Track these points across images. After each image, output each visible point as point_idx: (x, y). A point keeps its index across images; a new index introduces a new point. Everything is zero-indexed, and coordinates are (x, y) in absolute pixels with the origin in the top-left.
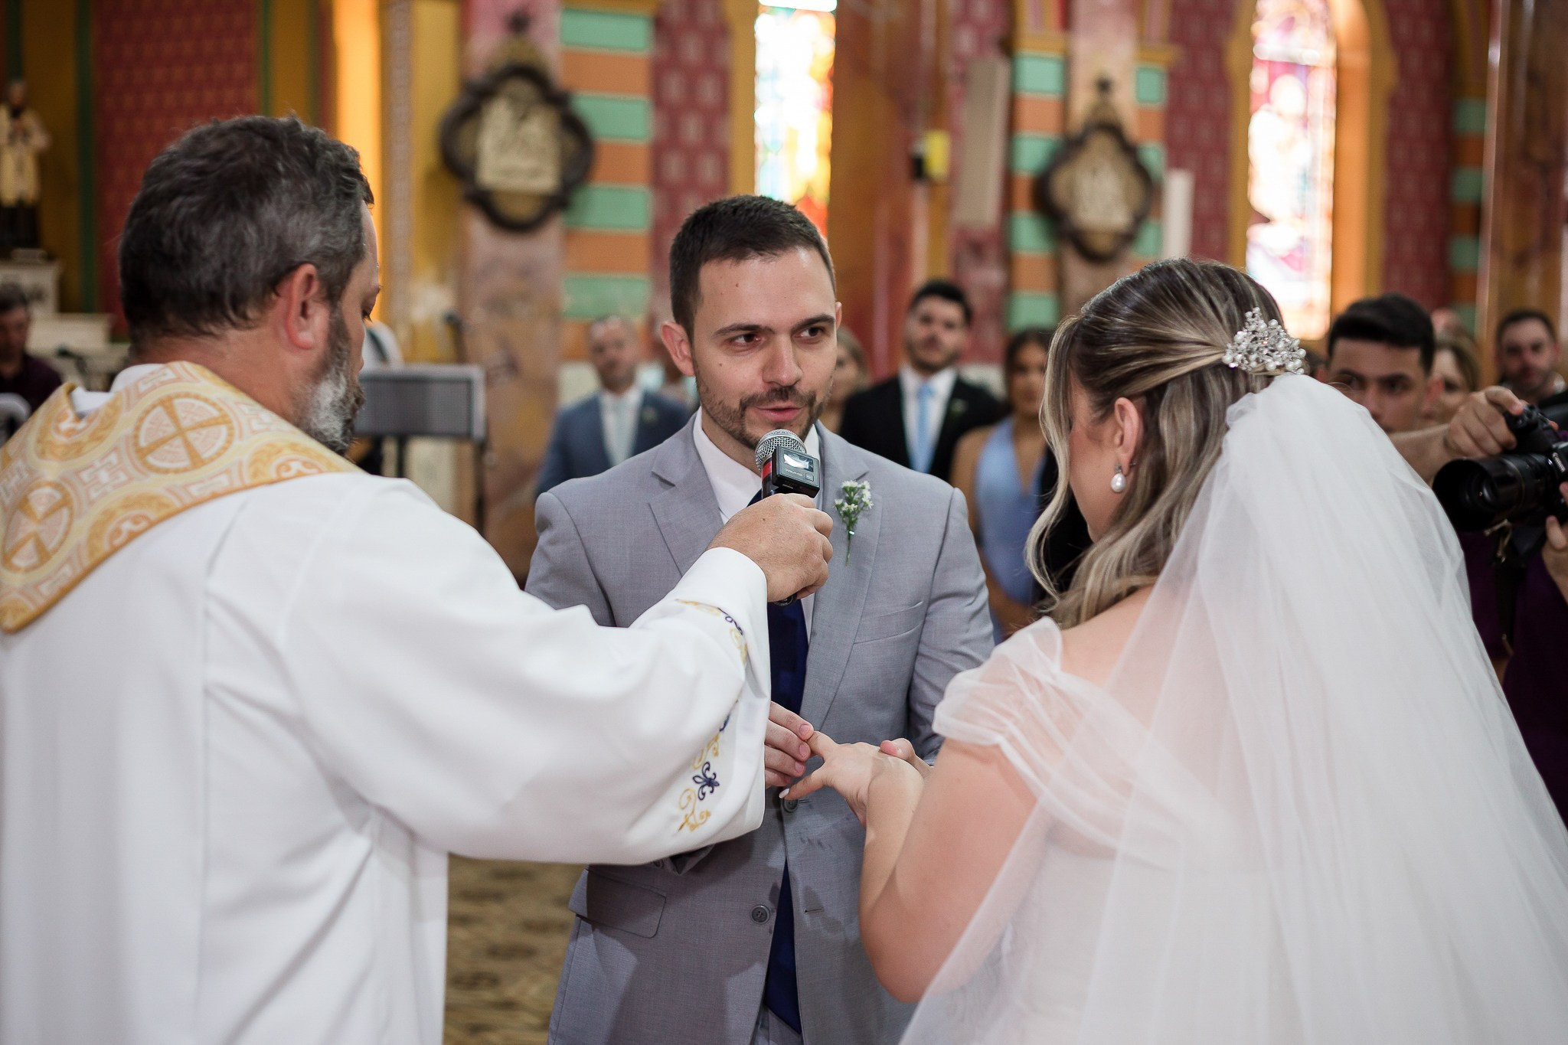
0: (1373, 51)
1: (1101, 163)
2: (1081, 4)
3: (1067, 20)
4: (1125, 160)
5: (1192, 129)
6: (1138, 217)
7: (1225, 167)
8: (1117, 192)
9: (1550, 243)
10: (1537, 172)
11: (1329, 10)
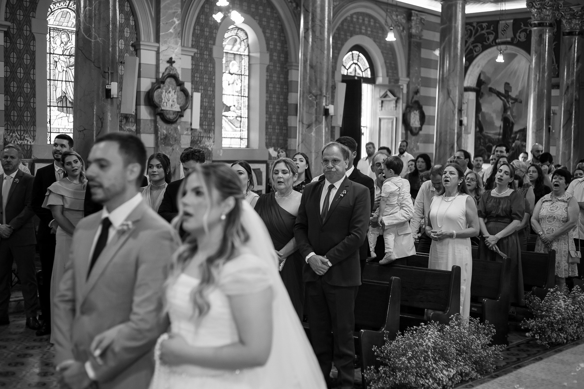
0: (261, 52)
1: (170, 89)
2: (161, 34)
3: (157, 40)
4: (178, 88)
5: (201, 78)
6: (183, 109)
7: (214, 91)
8: (175, 100)
9: (318, 121)
10: (314, 97)
11: (247, 38)
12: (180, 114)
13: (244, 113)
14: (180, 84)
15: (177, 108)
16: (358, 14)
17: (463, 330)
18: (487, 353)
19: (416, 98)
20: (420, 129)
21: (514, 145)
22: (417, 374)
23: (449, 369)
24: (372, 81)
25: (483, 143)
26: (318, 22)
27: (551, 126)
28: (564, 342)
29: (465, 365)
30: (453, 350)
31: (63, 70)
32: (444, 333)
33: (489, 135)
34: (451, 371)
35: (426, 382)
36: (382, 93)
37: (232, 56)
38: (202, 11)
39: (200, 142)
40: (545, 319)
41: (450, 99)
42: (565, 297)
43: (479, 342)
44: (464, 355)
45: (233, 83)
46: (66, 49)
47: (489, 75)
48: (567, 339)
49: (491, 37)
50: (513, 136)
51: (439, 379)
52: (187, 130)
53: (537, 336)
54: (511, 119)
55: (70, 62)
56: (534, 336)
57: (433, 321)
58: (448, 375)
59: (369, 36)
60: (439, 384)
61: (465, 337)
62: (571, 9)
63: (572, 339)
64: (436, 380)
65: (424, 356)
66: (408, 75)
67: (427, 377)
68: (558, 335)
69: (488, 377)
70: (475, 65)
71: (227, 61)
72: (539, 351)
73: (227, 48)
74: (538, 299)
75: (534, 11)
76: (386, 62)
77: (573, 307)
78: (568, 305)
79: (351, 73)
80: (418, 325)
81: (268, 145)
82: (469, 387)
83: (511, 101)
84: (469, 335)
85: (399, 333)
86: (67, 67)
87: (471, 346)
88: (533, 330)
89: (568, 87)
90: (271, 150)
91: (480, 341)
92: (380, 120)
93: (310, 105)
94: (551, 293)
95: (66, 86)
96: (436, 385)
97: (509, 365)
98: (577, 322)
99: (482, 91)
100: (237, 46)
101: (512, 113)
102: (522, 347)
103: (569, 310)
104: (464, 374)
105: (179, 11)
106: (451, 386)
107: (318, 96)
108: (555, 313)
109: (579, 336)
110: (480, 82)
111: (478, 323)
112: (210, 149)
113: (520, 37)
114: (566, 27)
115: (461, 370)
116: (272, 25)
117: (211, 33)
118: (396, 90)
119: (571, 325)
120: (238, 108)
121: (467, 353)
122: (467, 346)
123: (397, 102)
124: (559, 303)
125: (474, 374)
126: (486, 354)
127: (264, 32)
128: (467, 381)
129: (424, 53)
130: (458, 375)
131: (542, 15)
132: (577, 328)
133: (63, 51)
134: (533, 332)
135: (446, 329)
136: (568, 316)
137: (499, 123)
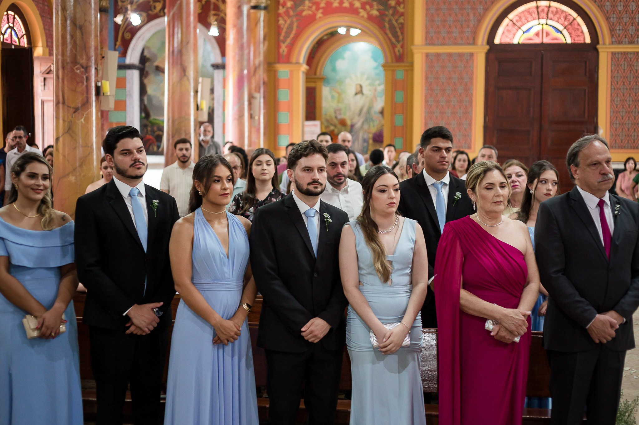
10: (83, 70)
25: (151, 131)
33: (158, 122)
36: (44, 68)
41: (185, 78)
47: (154, 50)
49: (159, 6)
70: (139, 37)
76: (45, 29)
79: (6, 39)
92: (43, 103)
99: (147, 69)
110: (144, 59)
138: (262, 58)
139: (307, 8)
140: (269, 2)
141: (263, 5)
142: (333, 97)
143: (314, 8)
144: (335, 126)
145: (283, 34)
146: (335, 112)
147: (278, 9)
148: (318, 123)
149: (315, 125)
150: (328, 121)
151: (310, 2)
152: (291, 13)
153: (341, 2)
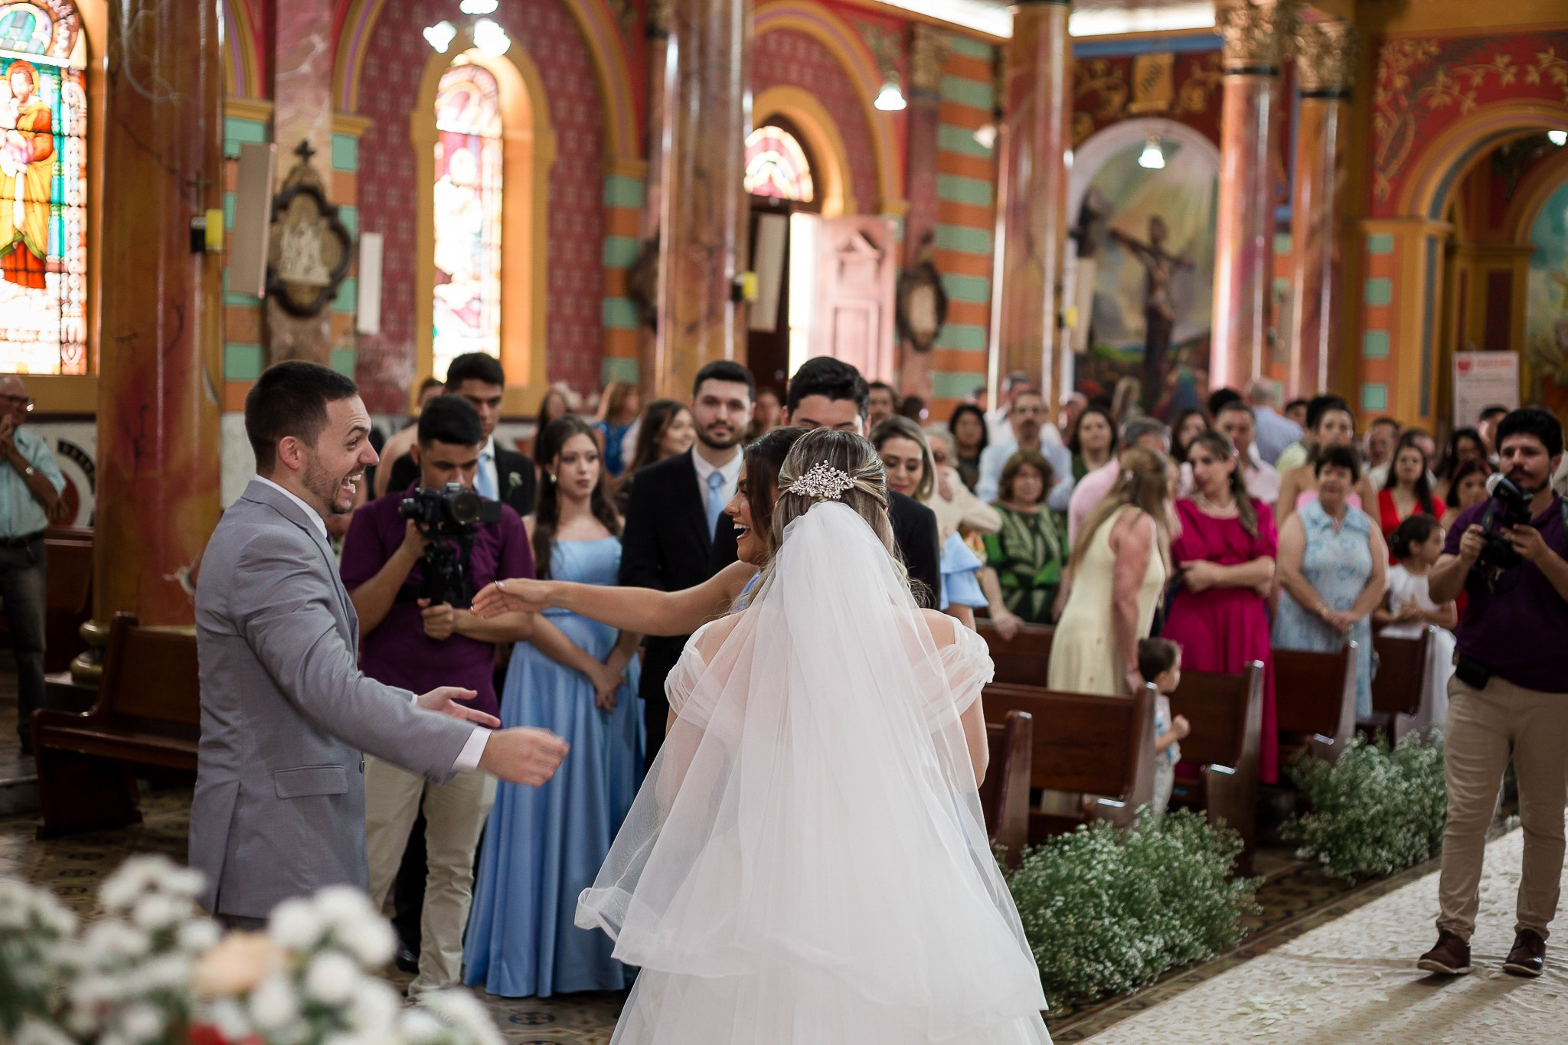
0: (537, 129)
1: (303, 225)
2: (281, 76)
3: (269, 91)
4: (324, 223)
5: (382, 195)
6: (337, 277)
7: (413, 231)
8: (316, 254)
9: (714, 316)
10: (704, 254)
11: (497, 91)
12: (329, 293)
13: (491, 288)
14: (328, 212)
15: (320, 276)
16: (782, 32)
17: (1174, 843)
18: (1225, 898)
19: (926, 254)
20: (936, 335)
21: (1173, 378)
22: (1076, 949)
23: (1146, 938)
24: (814, 207)
25: (1094, 373)
26: (713, 56)
27: (1274, 331)
28: (1385, 870)
29: (1182, 926)
30: (1155, 891)
31: (18, 172)
32: (1131, 849)
34: (1150, 943)
35: (1096, 970)
36: (841, 240)
37: (458, 139)
38: (384, 18)
39: (379, 366)
40: (1344, 815)
41: (1033, 260)
42: (1386, 760)
43: (1206, 871)
44: (1176, 904)
45: (462, 210)
46: (24, 115)
47: (1109, 196)
48: (1391, 862)
49: (1117, 99)
50: (1171, 354)
51: (1128, 961)
52: (346, 333)
53: (1326, 857)
54: (1167, 311)
55: (35, 149)
56: (1316, 856)
57: (1101, 821)
58: (1148, 953)
59: (810, 89)
60: (1124, 974)
61: (1176, 858)
62: (1319, 33)
63: (1404, 862)
64: (1119, 965)
65: (1091, 904)
66: (907, 193)
67: (1099, 957)
68: (1374, 853)
69: (1231, 957)
71: (445, 150)
72: (1331, 895)
73: (449, 115)
74: (1323, 764)
75: (1232, 34)
76: (849, 159)
77: (1405, 785)
78: (1392, 780)
79: (762, 186)
80: (1073, 831)
81: (553, 375)
82: (1192, 979)
83: (1166, 265)
84: (1185, 855)
85: (1029, 850)
86: (29, 162)
87: (1192, 879)
88: (1316, 841)
89: (1313, 232)
90: (562, 387)
91: (1209, 867)
92: (836, 311)
93: (693, 272)
94: (1355, 749)
95: (26, 214)
96: (1117, 978)
97: (1267, 929)
98: (1412, 822)
99: (1092, 236)
100: (472, 108)
101: (1168, 294)
102: (1288, 884)
103: (1395, 790)
104: (1177, 950)
105: (326, 17)
106: (1151, 979)
107: (715, 252)
108: (1366, 799)
109: (1419, 854)
110: (1087, 216)
111: (1202, 826)
112: (403, 384)
113: (1190, 99)
114: (1308, 75)
115: (1172, 938)
116: (563, 57)
117: (407, 75)
118: (876, 233)
119: (1401, 827)
120: (474, 275)
121: (1181, 899)
122: (1183, 880)
123: (880, 262)
124: (1373, 774)
125: (1200, 951)
126: (1223, 901)
127: (543, 75)
128: (1185, 968)
129: (948, 137)
130: (1166, 950)
131: (1253, 46)
132: (1414, 835)
133: (18, 120)
134: (1315, 846)
135: (1134, 839)
136: (1396, 805)
137: (1134, 322)
138: (1328, 207)
139: (1441, 88)
140: (1352, 80)
141: (1337, 88)
142: (1552, 295)
143: (1457, 89)
144: (1555, 364)
145: (1383, 151)
146: (1557, 331)
147: (1372, 93)
148: (1512, 357)
149: (1507, 363)
150: (1538, 352)
151: (1447, 75)
152: (1404, 102)
153: (1521, 74)
